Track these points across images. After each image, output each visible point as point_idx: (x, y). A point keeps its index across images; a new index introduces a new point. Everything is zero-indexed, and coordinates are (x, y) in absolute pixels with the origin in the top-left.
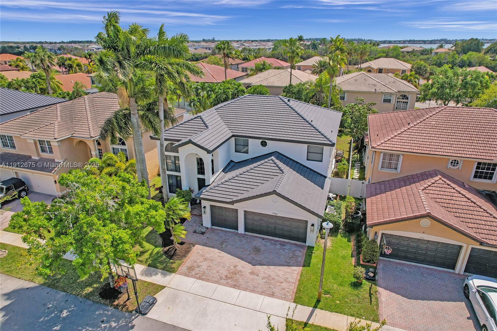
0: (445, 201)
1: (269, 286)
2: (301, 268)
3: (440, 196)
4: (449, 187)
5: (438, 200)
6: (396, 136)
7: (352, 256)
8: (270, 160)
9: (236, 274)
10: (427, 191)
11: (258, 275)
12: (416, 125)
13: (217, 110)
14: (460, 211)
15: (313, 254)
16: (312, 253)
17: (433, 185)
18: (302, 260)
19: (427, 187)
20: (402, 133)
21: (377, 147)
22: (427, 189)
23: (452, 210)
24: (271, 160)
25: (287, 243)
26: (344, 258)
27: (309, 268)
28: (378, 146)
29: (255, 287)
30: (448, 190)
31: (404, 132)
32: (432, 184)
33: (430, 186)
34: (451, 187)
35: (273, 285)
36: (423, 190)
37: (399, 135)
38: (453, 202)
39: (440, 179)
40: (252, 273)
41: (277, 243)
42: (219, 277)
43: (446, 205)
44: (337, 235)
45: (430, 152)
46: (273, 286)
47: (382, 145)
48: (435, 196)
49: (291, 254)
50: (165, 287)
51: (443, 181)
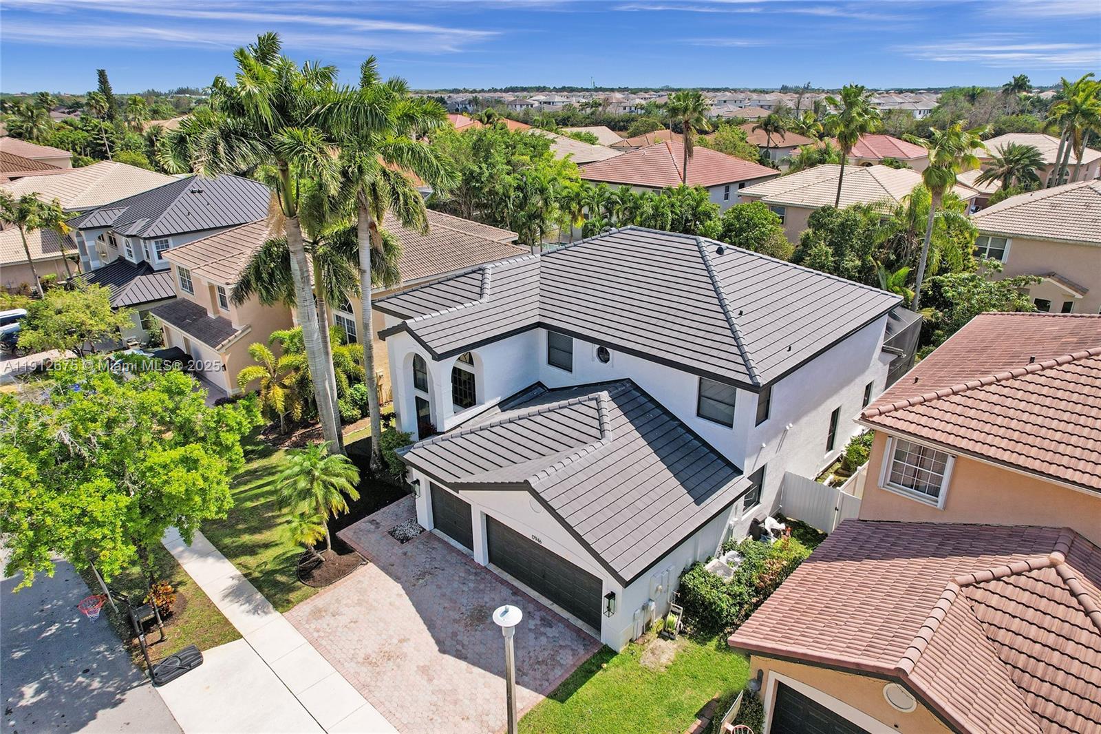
0: (1026, 646)
1: (431, 716)
2: (543, 697)
3: (1016, 624)
4: (1074, 602)
5: (1002, 635)
6: (955, 393)
7: (699, 715)
8: (592, 399)
9: (389, 659)
10: (978, 594)
11: (430, 680)
12: (1051, 368)
13: (545, 258)
14: (1065, 699)
15: (601, 672)
16: (600, 667)
17: (1012, 579)
18: (558, 676)
19: (987, 581)
20: (983, 385)
21: (876, 419)
22: (982, 585)
23: (1035, 685)
24: (596, 399)
25: (562, 619)
26: (674, 710)
27: (558, 704)
28: (881, 414)
29: (402, 707)
30: (1061, 611)
31: (990, 384)
32: (1013, 574)
33: (998, 579)
34: (1080, 603)
35: (441, 717)
36: (967, 585)
37: (968, 393)
38: (1056, 658)
39: (1053, 565)
40: (424, 670)
41: (538, 614)
42: (353, 652)
43: (1022, 661)
44: (710, 639)
45: (1045, 468)
46: (440, 721)
47: (894, 414)
48: (998, 618)
49: (546, 653)
50: (242, 637)
51: (1059, 574)
